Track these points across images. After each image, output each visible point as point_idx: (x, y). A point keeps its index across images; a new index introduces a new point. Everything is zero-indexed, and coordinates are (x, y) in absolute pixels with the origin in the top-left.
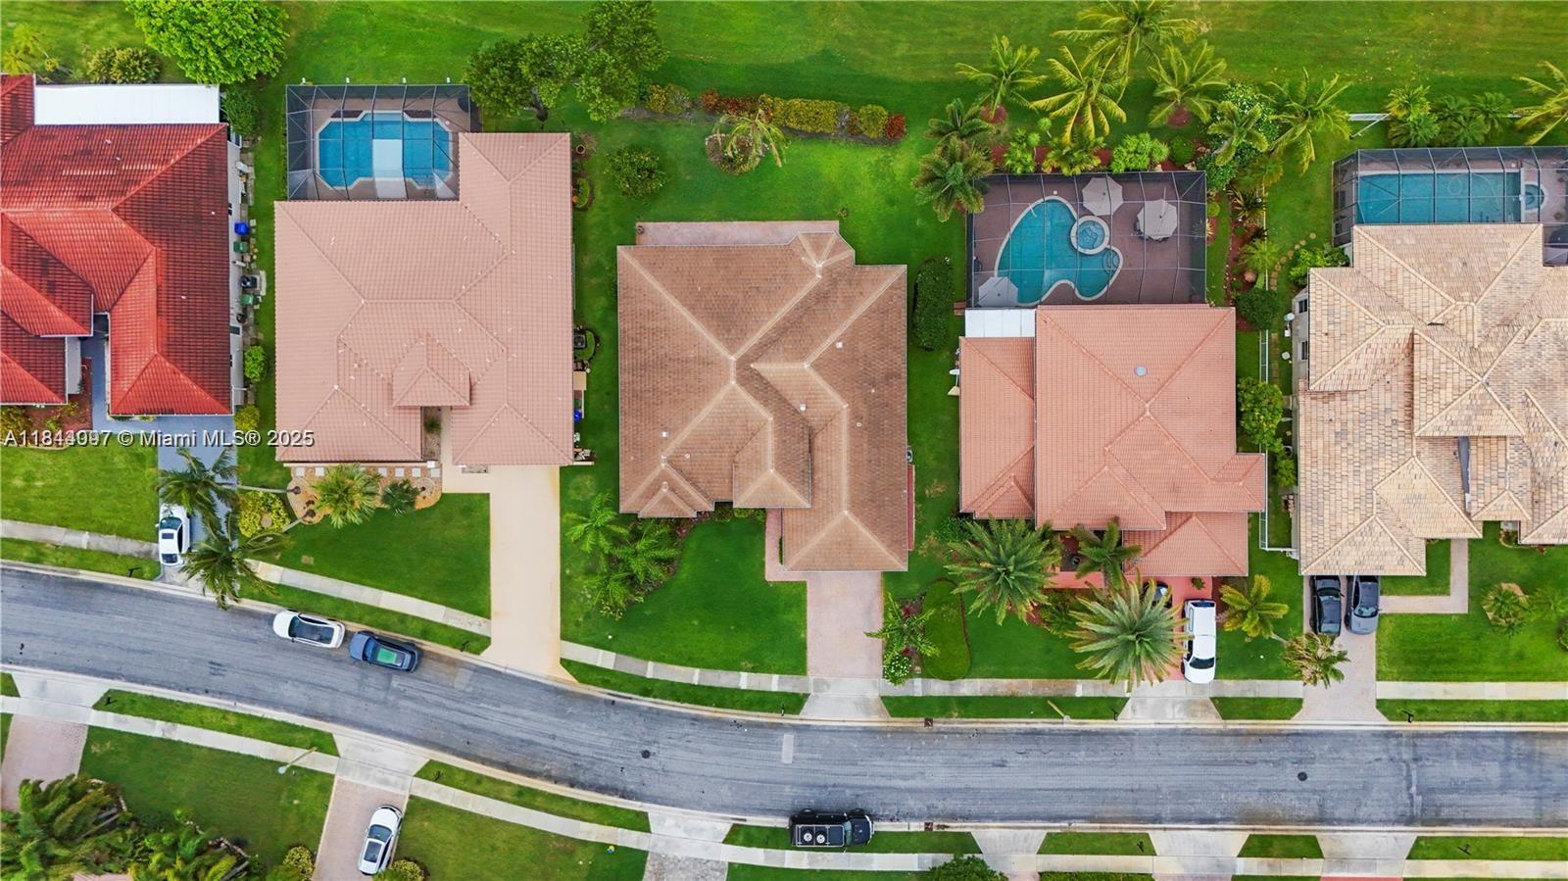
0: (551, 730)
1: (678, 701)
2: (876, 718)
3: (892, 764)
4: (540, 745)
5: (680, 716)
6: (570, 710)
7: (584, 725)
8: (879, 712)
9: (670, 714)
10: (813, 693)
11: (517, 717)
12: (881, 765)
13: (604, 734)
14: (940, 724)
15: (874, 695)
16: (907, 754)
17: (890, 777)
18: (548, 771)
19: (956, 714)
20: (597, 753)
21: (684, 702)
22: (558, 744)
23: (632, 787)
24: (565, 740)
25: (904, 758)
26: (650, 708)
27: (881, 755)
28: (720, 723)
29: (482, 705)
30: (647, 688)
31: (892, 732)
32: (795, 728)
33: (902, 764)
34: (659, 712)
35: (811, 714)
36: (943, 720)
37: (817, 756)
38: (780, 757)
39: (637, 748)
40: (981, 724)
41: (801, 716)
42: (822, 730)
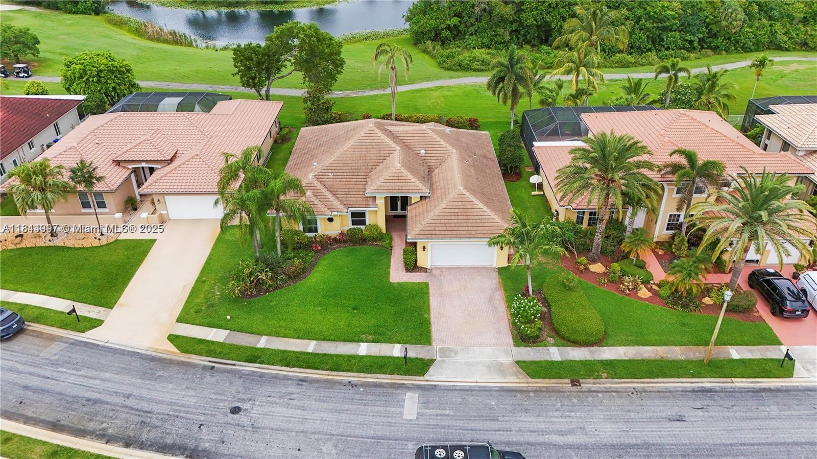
0: (127, 390)
1: (287, 366)
2: (513, 379)
3: (542, 419)
4: (107, 403)
5: (286, 378)
6: (160, 373)
7: (171, 386)
8: (516, 374)
9: (276, 377)
10: (438, 358)
11: (95, 379)
12: (529, 421)
13: (192, 393)
14: (588, 384)
15: (506, 360)
16: (557, 410)
17: (543, 432)
18: (104, 429)
19: (605, 375)
20: (176, 411)
21: (294, 366)
22: (131, 403)
23: (207, 445)
24: (141, 398)
25: (556, 414)
26: (253, 372)
27: (527, 411)
28: (332, 384)
29: (60, 369)
30: (254, 356)
31: (534, 391)
32: (419, 387)
33: (553, 420)
34: (262, 375)
35: (434, 376)
36: (591, 380)
37: (447, 412)
38: (402, 414)
39: (226, 406)
40: (638, 384)
41: (426, 377)
42: (452, 389)
